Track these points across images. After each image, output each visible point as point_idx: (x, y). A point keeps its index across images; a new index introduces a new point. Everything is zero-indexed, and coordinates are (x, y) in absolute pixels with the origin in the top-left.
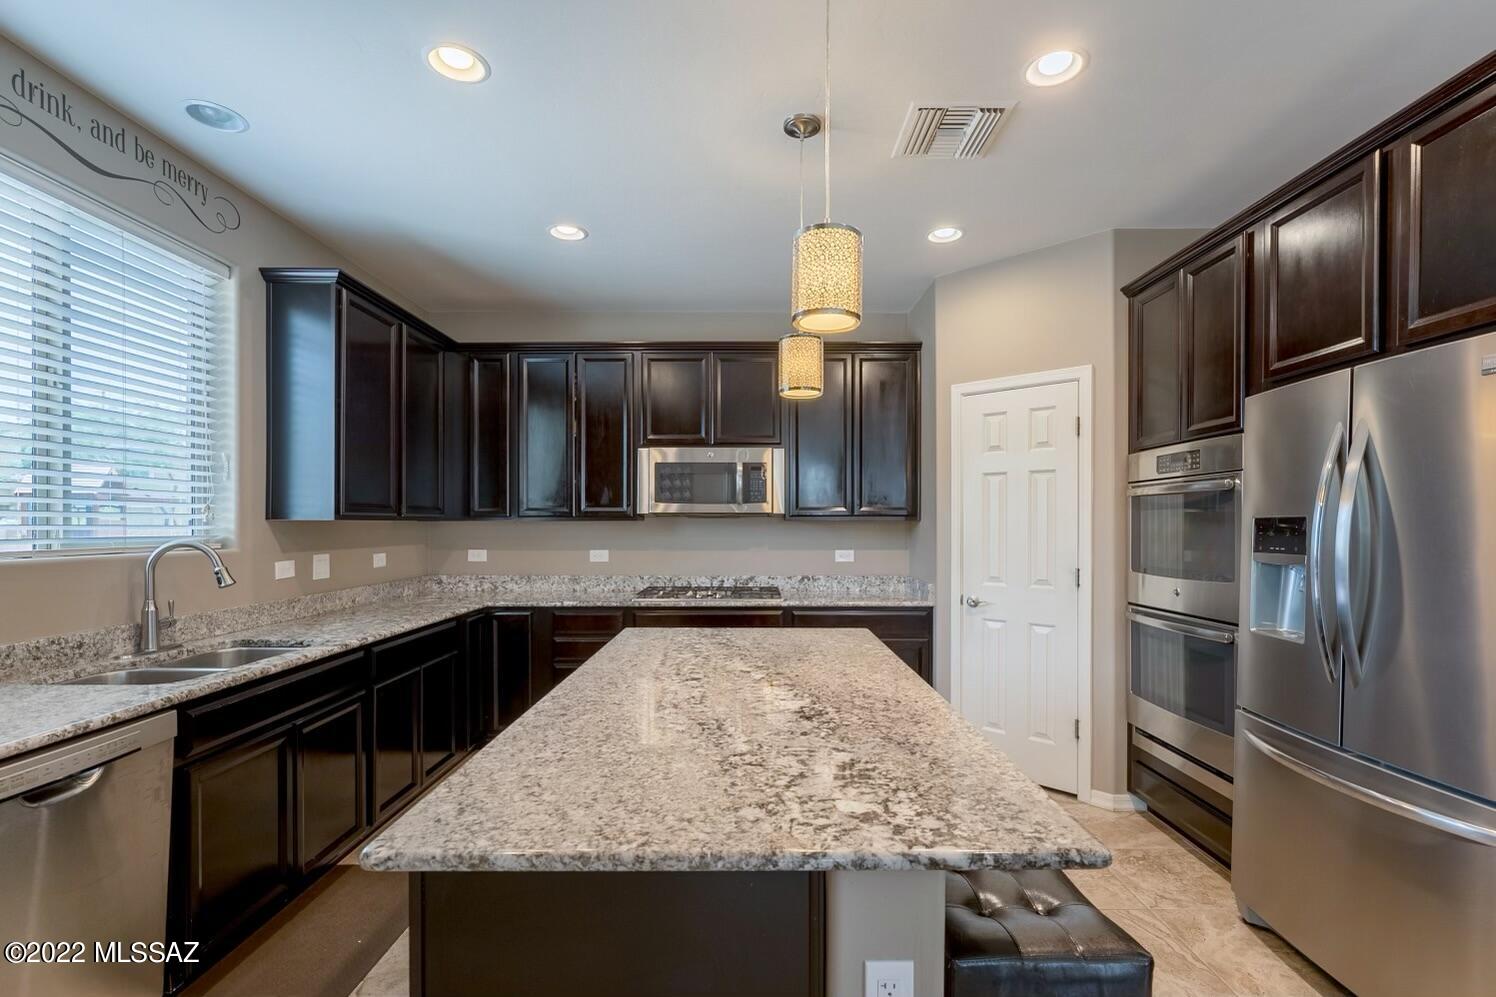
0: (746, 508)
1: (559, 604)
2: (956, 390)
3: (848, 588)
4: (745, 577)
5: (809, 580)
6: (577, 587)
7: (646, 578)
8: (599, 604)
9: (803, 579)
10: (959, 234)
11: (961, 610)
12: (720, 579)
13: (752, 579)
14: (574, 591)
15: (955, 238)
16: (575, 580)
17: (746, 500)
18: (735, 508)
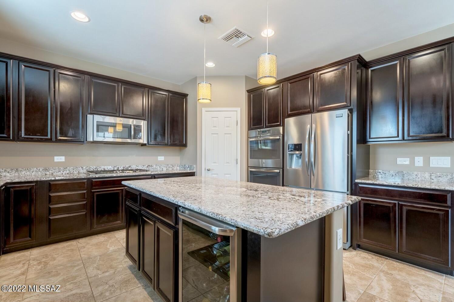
0: (133, 141)
1: (53, 179)
2: (204, 110)
3: (163, 169)
4: (127, 166)
5: (150, 166)
6: (48, 173)
7: (84, 167)
8: (76, 177)
9: (148, 166)
10: (214, 65)
11: (205, 172)
12: (117, 167)
13: (130, 167)
14: (46, 174)
15: (212, 66)
16: (46, 170)
17: (134, 138)
18: (129, 141)
